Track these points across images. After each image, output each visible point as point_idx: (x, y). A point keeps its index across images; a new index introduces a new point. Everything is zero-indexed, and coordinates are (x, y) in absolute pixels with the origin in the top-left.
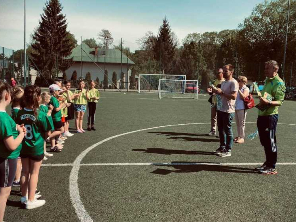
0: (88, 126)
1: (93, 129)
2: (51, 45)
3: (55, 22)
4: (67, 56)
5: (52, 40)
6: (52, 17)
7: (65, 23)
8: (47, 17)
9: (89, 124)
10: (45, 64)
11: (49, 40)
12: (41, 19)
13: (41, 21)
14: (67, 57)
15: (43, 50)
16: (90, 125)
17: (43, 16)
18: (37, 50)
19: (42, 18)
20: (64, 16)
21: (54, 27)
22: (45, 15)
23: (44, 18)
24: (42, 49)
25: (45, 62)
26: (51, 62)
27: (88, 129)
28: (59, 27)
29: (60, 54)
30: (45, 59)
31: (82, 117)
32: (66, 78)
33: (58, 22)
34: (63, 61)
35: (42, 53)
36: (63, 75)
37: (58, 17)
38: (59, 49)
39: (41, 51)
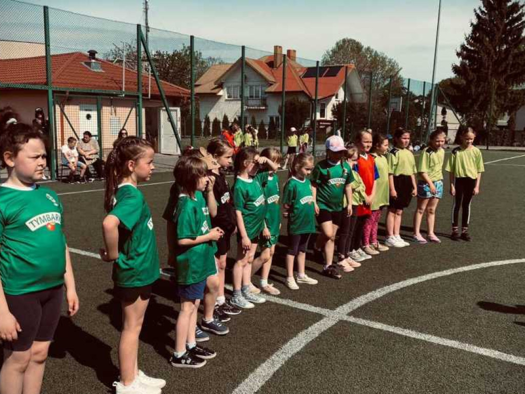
0: (454, 229)
1: (465, 237)
2: (489, 65)
3: (502, 20)
4: (521, 84)
5: (491, 56)
6: (498, 10)
7: (523, 18)
8: (486, 12)
9: (455, 224)
10: (475, 101)
11: (486, 56)
12: (476, 17)
13: (475, 21)
14: (521, 86)
15: (472, 75)
16: (457, 229)
17: (478, 12)
18: (462, 76)
19: (478, 16)
20: (521, 4)
21: (498, 29)
22: (484, 9)
23: (480, 14)
24: (471, 73)
25: (474, 97)
26: (486, 98)
27: (454, 237)
28: (509, 27)
29: (506, 80)
30: (475, 92)
31: (434, 208)
32: (514, 128)
33: (508, 18)
34: (509, 94)
35: (469, 82)
36: (508, 122)
37: (510, 9)
38: (505, 71)
39: (469, 78)
